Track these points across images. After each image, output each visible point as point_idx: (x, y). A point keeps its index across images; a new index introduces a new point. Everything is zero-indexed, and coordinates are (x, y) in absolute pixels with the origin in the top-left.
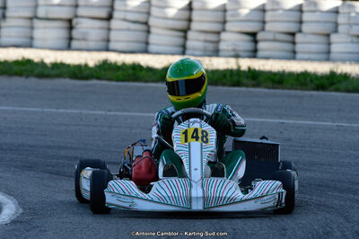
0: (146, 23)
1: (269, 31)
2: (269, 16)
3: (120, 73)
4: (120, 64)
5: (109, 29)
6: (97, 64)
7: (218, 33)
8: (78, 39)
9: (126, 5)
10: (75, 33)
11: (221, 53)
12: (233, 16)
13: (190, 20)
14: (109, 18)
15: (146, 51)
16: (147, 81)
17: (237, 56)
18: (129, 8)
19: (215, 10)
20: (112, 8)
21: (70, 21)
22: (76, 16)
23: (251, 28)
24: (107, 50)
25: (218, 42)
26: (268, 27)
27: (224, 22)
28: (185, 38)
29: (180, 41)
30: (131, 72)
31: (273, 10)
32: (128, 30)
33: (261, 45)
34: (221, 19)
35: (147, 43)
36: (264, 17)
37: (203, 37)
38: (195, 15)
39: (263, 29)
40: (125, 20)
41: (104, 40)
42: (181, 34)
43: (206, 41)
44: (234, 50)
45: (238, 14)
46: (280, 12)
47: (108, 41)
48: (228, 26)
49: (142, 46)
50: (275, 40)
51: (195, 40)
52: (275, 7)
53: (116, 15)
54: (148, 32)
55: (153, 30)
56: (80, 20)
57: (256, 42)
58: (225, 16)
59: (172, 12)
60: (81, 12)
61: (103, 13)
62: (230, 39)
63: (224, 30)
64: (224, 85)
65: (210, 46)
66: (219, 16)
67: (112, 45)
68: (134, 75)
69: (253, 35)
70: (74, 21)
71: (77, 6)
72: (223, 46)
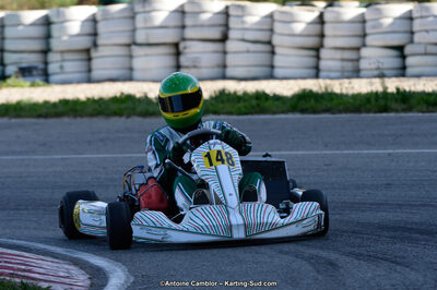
0: (269, 43)
1: (420, 43)
2: (417, 25)
3: (241, 105)
4: (240, 93)
5: (225, 53)
6: (213, 95)
7: (358, 49)
8: (187, 67)
9: (243, 22)
10: (183, 60)
11: (362, 73)
12: (374, 27)
13: (322, 36)
14: (224, 39)
15: (271, 77)
16: (274, 113)
17: (382, 76)
18: (247, 26)
19: (352, 22)
20: (227, 26)
21: (176, 45)
22: (184, 39)
23: (397, 40)
24: (224, 77)
25: (358, 60)
26: (417, 38)
27: (364, 35)
28: (318, 57)
29: (311, 61)
30: (254, 102)
31: (422, 17)
32: (248, 52)
33: (410, 61)
34: (359, 32)
35: (272, 67)
36: (411, 26)
37: (339, 55)
38: (328, 29)
39: (412, 42)
40: (244, 40)
41: (219, 66)
42: (313, 53)
43: (343, 60)
44: (378, 69)
45: (381, 25)
46: (431, 19)
47: (225, 66)
48: (369, 40)
49: (266, 70)
50: (426, 54)
51: (329, 59)
52: (424, 14)
53: (232, 34)
54: (273, 53)
55: (277, 50)
56: (188, 43)
57: (403, 57)
58: (364, 29)
59: (299, 27)
60: (189, 33)
61: (216, 33)
62: (372, 56)
63: (364, 45)
64: (368, 111)
65: (349, 65)
66: (357, 28)
67: (230, 72)
68: (258, 105)
69: (400, 49)
70: (182, 45)
71: (183, 27)
72: (364, 64)
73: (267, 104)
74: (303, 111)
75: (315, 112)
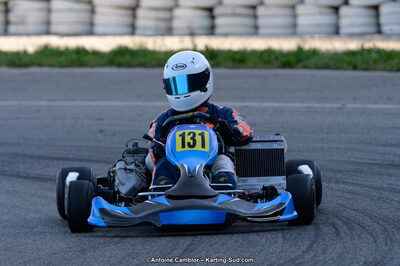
73: (86, 59)
74: (119, 65)
75: (129, 66)
